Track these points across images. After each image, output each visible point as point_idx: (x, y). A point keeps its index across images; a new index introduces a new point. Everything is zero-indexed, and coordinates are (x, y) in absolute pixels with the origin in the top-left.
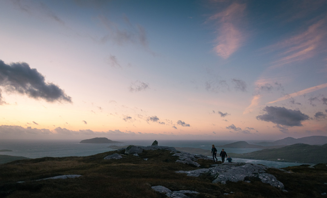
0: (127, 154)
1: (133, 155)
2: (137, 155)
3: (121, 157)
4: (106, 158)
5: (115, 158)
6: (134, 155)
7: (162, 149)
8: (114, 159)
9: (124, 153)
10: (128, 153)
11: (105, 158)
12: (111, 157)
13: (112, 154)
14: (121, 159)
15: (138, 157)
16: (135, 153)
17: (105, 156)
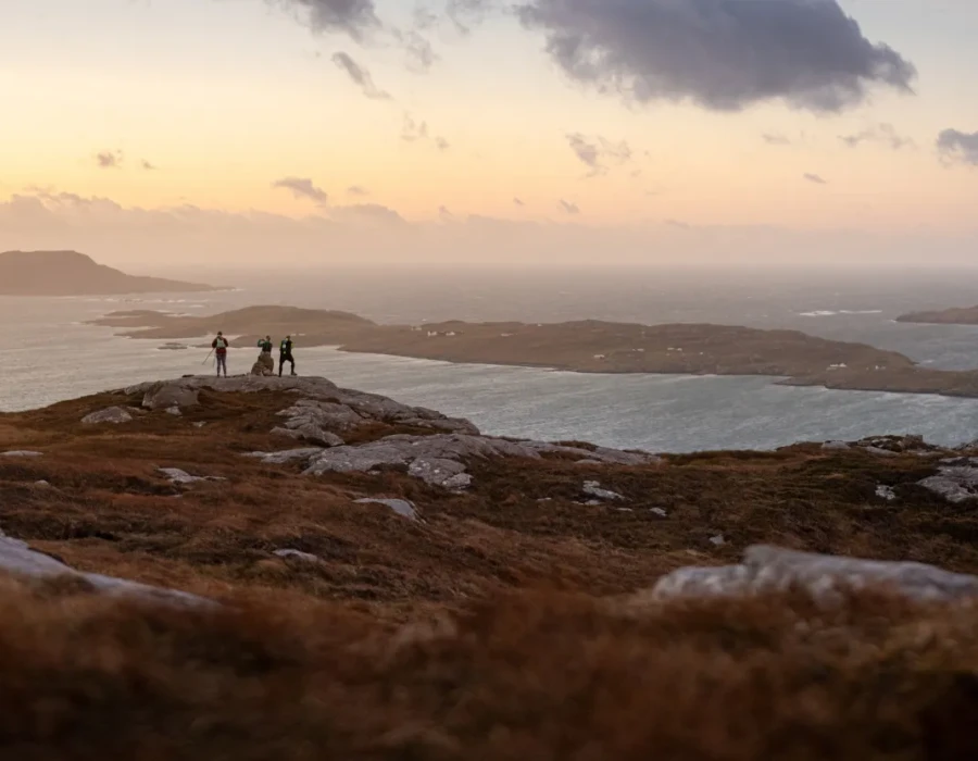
0: (148, 408)
1: (164, 412)
2: (175, 411)
3: (130, 417)
4: (88, 420)
5: (111, 418)
6: (169, 410)
7: (278, 387)
8: (110, 422)
9: (139, 405)
10: (150, 404)
11: (84, 420)
12: (102, 417)
13: (104, 407)
14: (128, 423)
15: (177, 416)
16: (172, 405)
17: (84, 415)
